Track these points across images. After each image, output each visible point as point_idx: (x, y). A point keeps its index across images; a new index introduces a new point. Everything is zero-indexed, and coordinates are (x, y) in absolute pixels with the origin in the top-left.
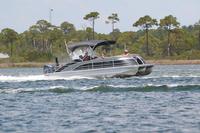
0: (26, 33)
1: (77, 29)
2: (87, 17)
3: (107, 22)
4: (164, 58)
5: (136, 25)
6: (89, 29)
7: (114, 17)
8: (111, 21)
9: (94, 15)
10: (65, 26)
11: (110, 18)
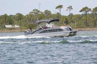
0: (27, 15)
1: (52, 14)
2: (57, 8)
3: (67, 10)
4: (94, 27)
5: (81, 11)
6: (58, 13)
7: (70, 8)
8: (69, 9)
9: (60, 7)
10: (47, 12)
11: (68, 8)
